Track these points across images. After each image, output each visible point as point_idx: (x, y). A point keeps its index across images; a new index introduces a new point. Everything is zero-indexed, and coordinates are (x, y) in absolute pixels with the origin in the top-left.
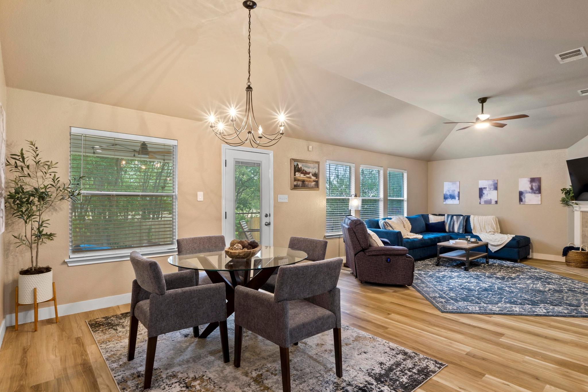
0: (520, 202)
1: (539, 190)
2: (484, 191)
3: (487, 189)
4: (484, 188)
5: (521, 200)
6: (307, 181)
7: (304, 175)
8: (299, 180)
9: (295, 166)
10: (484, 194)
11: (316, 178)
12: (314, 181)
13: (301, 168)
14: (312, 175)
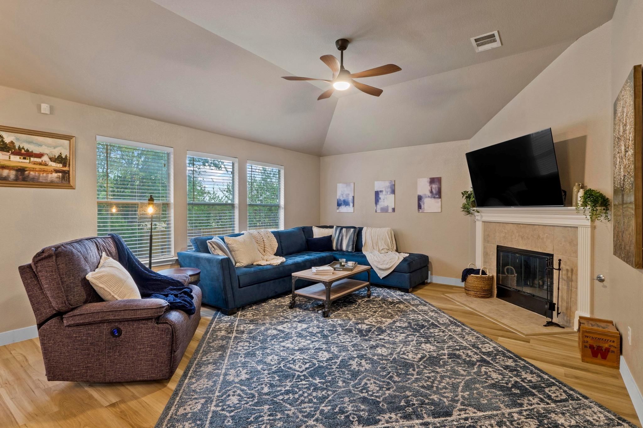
0: (418, 209)
1: (438, 194)
2: (381, 196)
3: (384, 193)
4: (381, 191)
5: (420, 207)
6: (34, 170)
7: (24, 158)
8: (6, 168)
10: (380, 198)
11: (65, 165)
12: (57, 171)
13: (12, 143)
14: (51, 159)
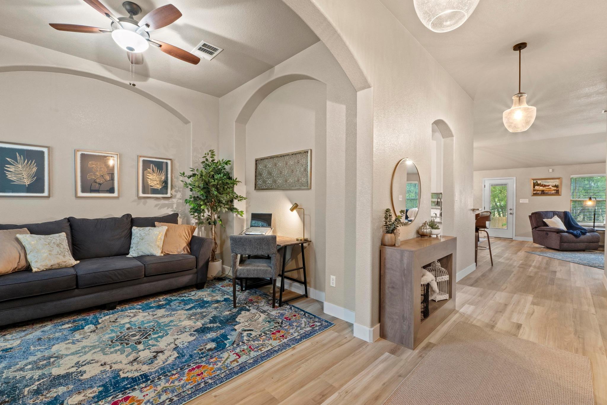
6: (547, 190)
7: (544, 187)
8: (538, 190)
9: (534, 183)
11: (557, 188)
12: (554, 190)
13: (540, 183)
14: (552, 186)
